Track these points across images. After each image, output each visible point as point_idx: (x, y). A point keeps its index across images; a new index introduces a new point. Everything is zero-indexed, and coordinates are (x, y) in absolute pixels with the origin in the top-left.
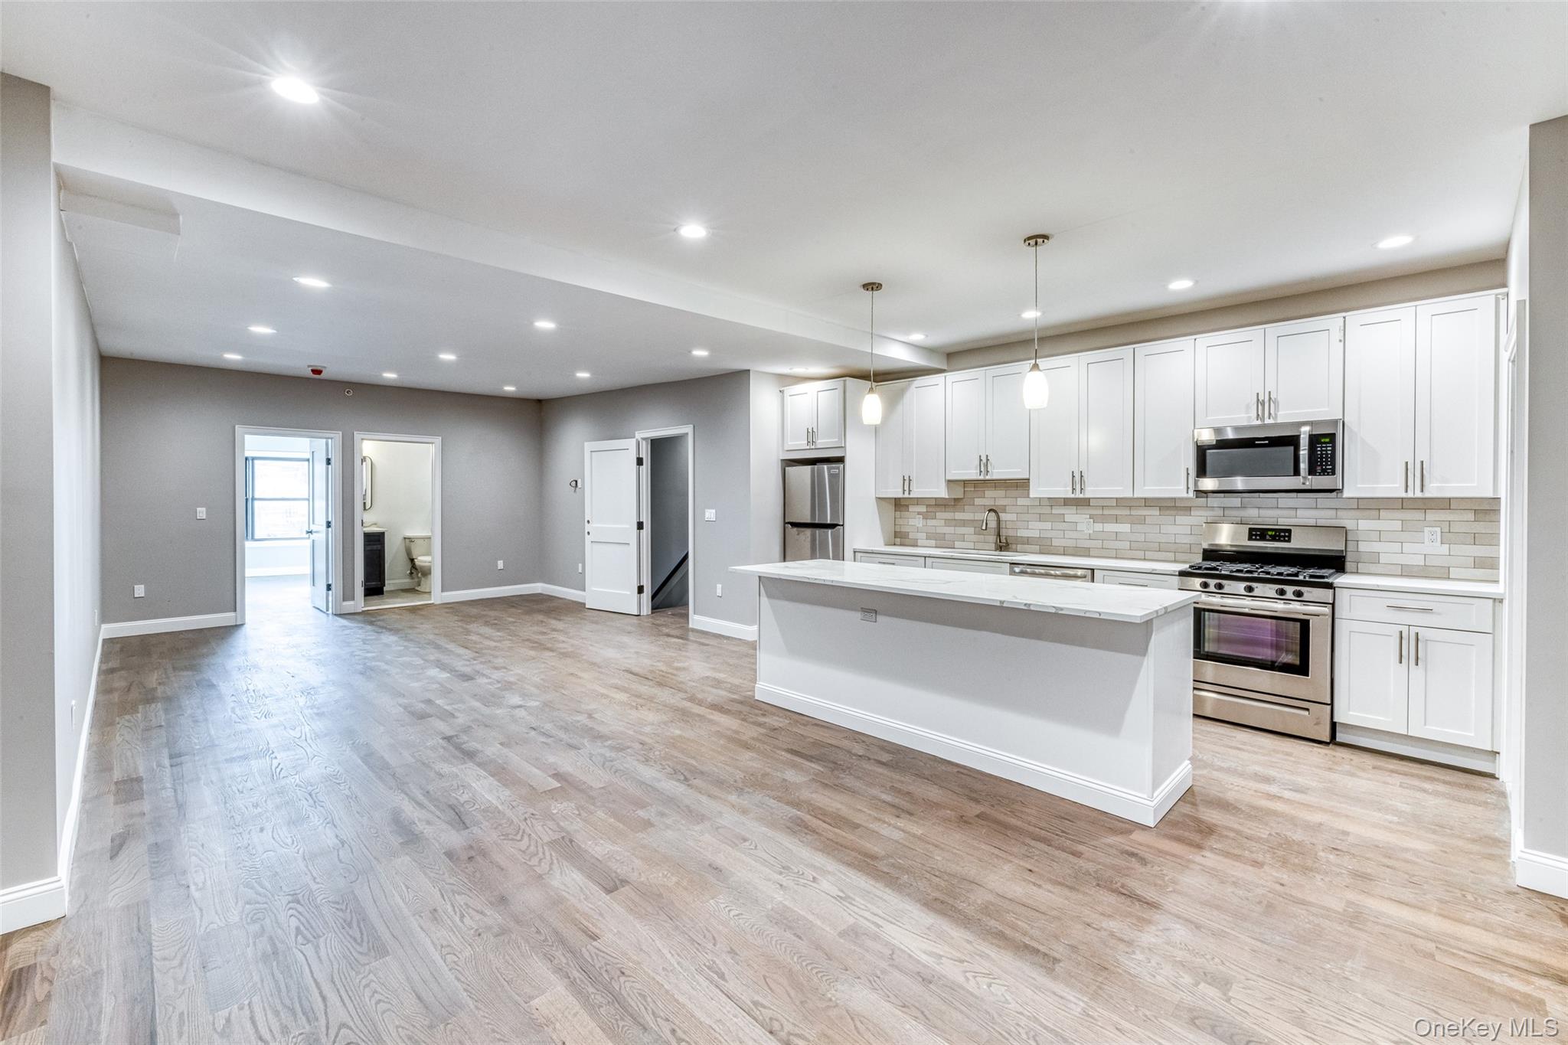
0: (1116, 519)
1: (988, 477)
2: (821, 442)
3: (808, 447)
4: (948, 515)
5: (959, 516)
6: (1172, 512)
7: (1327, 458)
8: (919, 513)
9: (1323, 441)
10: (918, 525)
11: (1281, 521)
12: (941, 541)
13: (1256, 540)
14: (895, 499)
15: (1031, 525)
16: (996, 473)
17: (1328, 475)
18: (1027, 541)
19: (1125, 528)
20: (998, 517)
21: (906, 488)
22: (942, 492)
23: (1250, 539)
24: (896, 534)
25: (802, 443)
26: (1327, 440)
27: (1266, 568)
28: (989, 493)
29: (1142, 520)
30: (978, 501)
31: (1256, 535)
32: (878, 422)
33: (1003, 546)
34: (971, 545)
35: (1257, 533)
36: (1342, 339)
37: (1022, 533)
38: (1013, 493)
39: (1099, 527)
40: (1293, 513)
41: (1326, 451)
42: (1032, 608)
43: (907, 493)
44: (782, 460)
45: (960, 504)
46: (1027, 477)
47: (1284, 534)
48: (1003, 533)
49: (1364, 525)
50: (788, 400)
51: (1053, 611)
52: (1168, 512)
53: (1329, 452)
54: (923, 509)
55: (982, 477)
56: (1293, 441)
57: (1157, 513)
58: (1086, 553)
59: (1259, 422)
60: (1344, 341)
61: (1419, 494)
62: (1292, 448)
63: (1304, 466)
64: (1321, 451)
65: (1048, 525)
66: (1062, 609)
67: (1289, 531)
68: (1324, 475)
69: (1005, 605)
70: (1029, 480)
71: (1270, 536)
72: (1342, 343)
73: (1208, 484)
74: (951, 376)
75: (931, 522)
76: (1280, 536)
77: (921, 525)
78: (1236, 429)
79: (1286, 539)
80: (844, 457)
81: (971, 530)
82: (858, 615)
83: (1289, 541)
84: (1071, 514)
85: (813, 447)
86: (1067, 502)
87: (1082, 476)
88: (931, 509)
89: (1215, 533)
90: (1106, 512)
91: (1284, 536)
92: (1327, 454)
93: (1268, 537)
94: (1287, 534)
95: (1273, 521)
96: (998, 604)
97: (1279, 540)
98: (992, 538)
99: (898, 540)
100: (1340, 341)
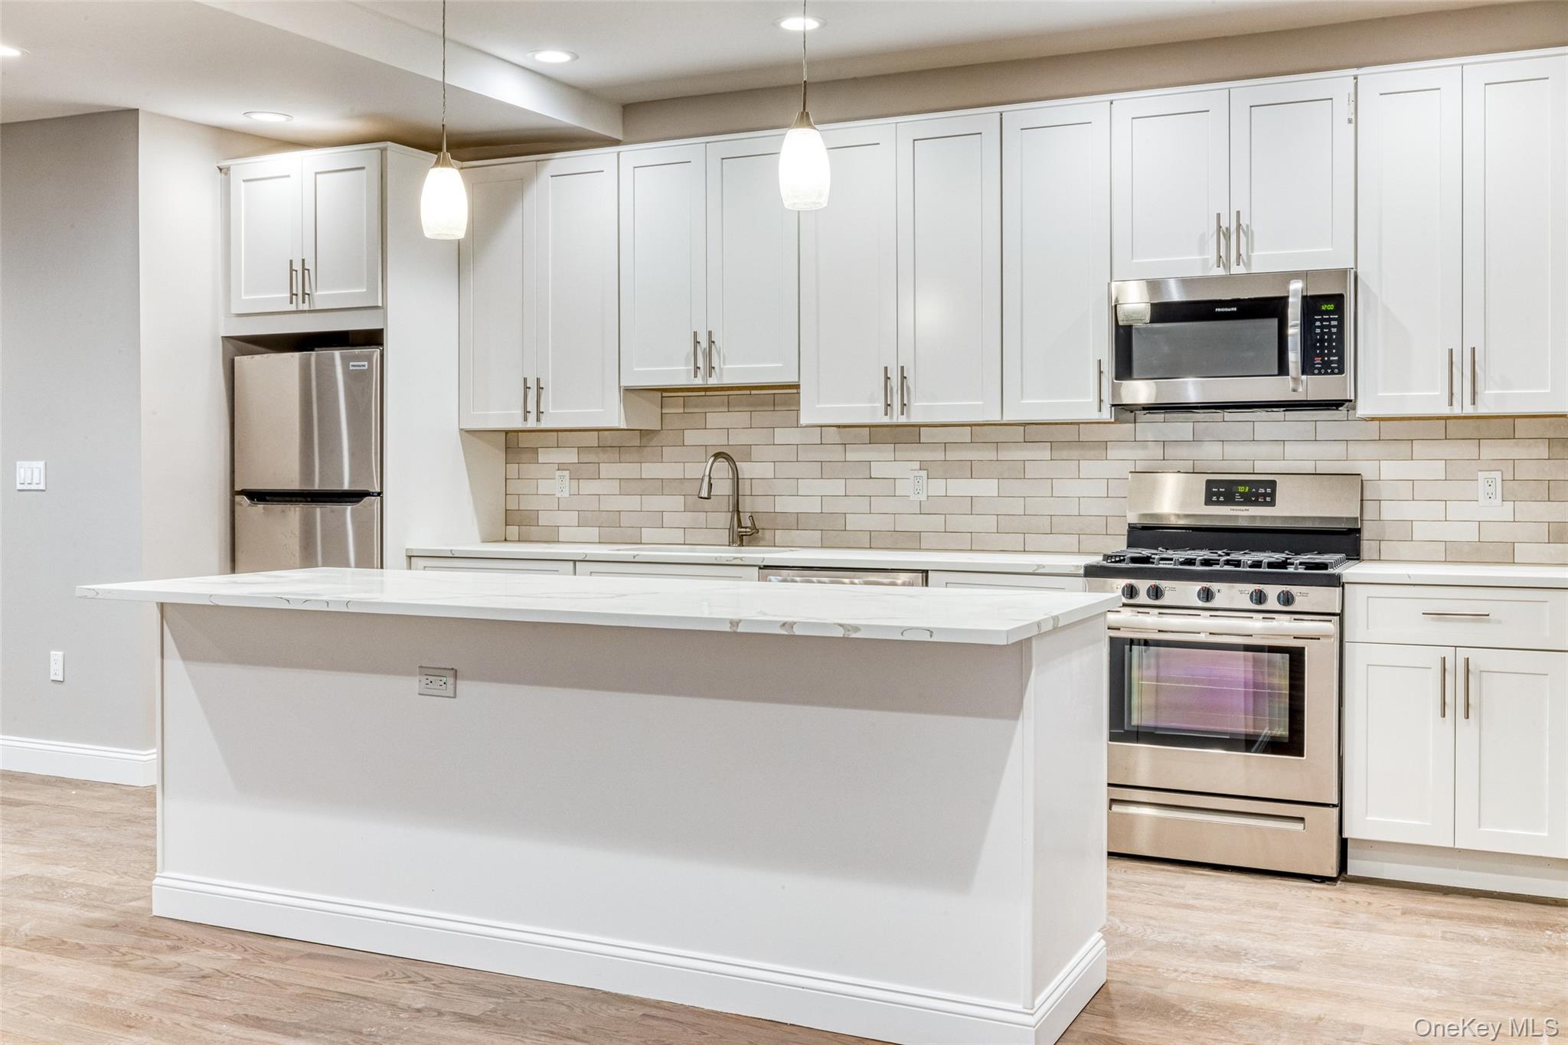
0: (971, 471)
1: (713, 381)
2: (325, 294)
3: (293, 308)
4: (627, 470)
5: (652, 470)
6: (1075, 454)
7: (1330, 340)
8: (561, 467)
9: (1324, 308)
10: (558, 495)
11: (1260, 467)
12: (611, 527)
13: (1218, 503)
14: (507, 432)
15: (805, 487)
16: (732, 371)
17: (1333, 373)
18: (798, 522)
19: (985, 487)
20: (735, 471)
21: (532, 406)
22: (612, 415)
23: (1209, 501)
24: (510, 517)
25: (278, 297)
26: (1331, 307)
27: (1234, 556)
28: (716, 419)
29: (1019, 472)
30: (692, 437)
31: (1218, 494)
32: (461, 234)
33: (745, 533)
34: (678, 535)
35: (1221, 491)
36: (1353, 117)
37: (787, 505)
38: (763, 417)
39: (937, 487)
40: (1277, 449)
41: (1330, 327)
42: (797, 631)
43: (532, 417)
44: (225, 338)
45: (653, 443)
46: (792, 378)
47: (1262, 492)
48: (746, 505)
49: (1391, 470)
50: (240, 191)
51: (839, 633)
52: (1065, 454)
53: (1334, 330)
54: (571, 456)
55: (699, 382)
56: (1272, 308)
57: (1047, 455)
58: (913, 540)
59: (1220, 272)
60: (1354, 121)
61: (1469, 410)
62: (1275, 322)
63: (1294, 357)
64: (1322, 327)
65: (836, 487)
66: (856, 629)
67: (1273, 484)
68: (1326, 373)
69: (740, 629)
70: (797, 387)
71: (1242, 494)
72: (1352, 126)
73: (1140, 391)
74: (633, 154)
75: (589, 487)
76: (1258, 495)
77: (566, 494)
78: (1186, 283)
79: (1268, 499)
80: (381, 331)
81: (678, 502)
82: (414, 684)
83: (1272, 503)
84: (884, 461)
85: (306, 307)
86: (878, 434)
87: (904, 378)
88: (586, 458)
89: (1152, 491)
90: (952, 455)
91: (1265, 495)
92: (1330, 334)
93: (1238, 498)
94: (1269, 490)
95: (1246, 467)
96: (727, 628)
97: (1256, 503)
98: (724, 519)
99: (513, 531)
100: (1350, 121)
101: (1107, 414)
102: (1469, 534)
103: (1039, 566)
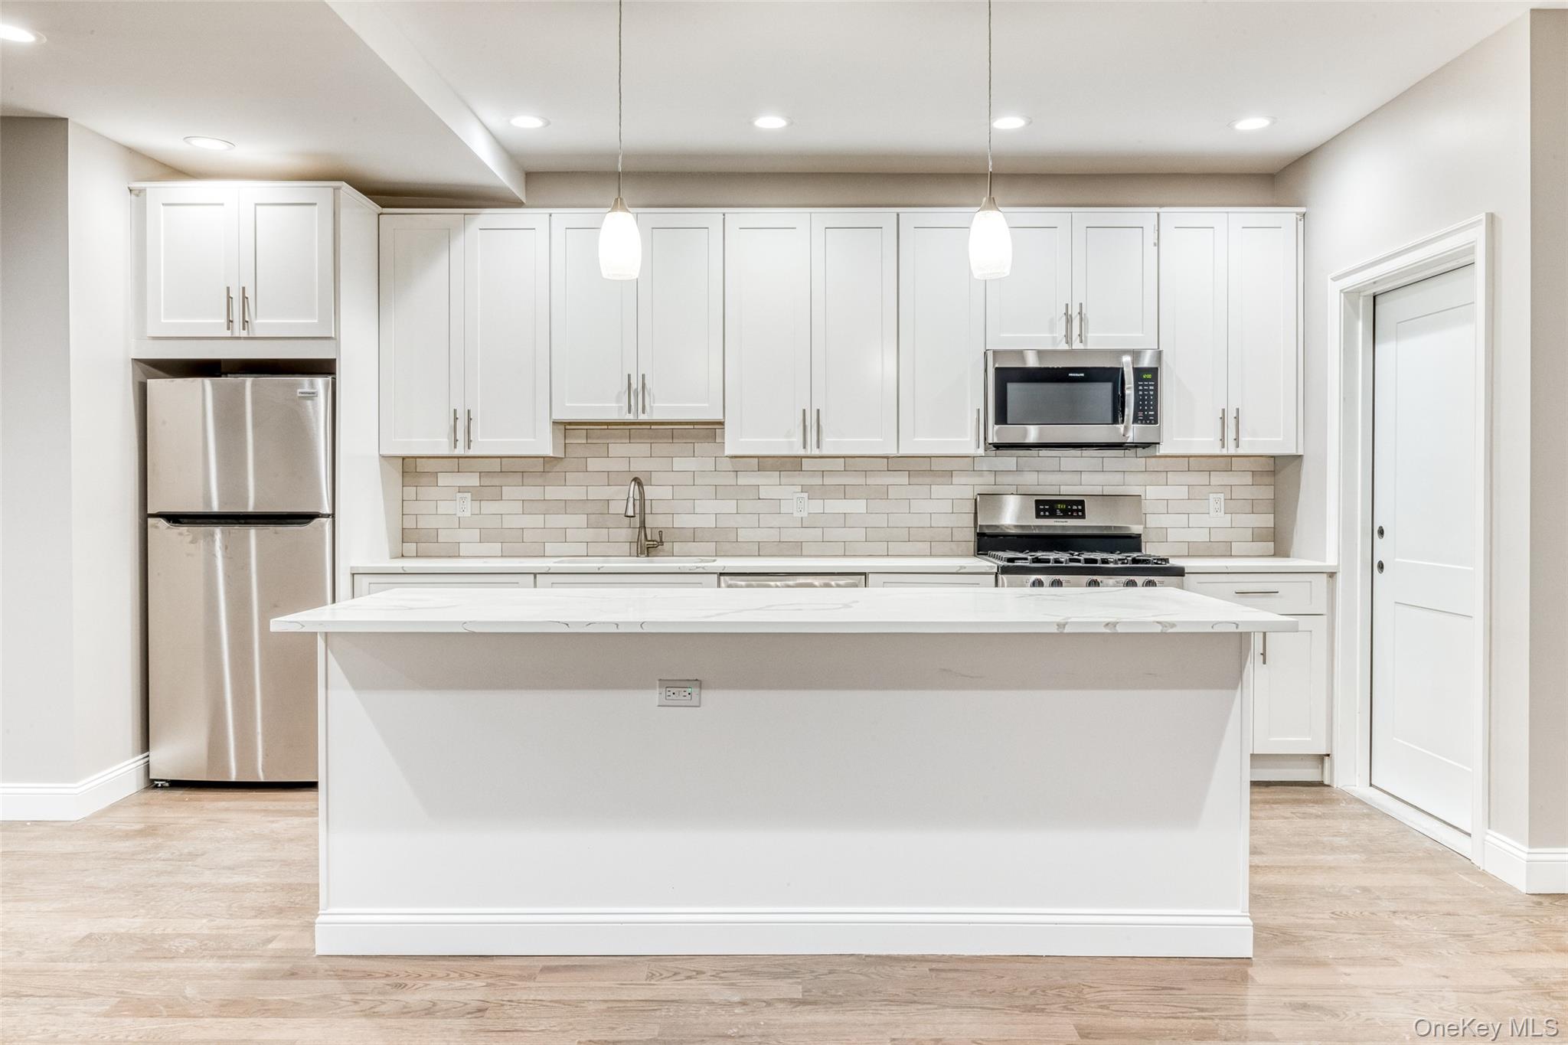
0: (844, 493)
1: (642, 417)
2: (262, 324)
3: (228, 334)
4: (532, 492)
5: (553, 492)
6: (928, 480)
7: (1149, 400)
8: (462, 489)
9: (1144, 377)
10: (460, 514)
11: (1065, 490)
12: (513, 542)
13: (1045, 517)
14: (404, 458)
15: (701, 506)
16: (660, 410)
17: (1150, 423)
18: (694, 535)
19: (858, 506)
20: (642, 494)
21: (461, 435)
23: (1038, 516)
24: (405, 535)
26: (1149, 376)
27: (1040, 554)
28: (619, 448)
29: (884, 493)
30: (594, 464)
31: (1045, 510)
33: (649, 545)
34: (582, 549)
35: (1047, 507)
36: (1157, 242)
37: (684, 521)
39: (816, 506)
40: (1075, 478)
41: (1148, 390)
43: (461, 444)
44: (135, 360)
45: (557, 469)
46: (719, 417)
47: (1074, 508)
48: (650, 522)
50: (159, 217)
52: (920, 480)
53: (1152, 393)
54: (473, 480)
55: (630, 417)
56: (1112, 376)
57: (905, 480)
58: (796, 549)
59: (1066, 347)
60: (1158, 244)
61: (1234, 451)
62: (1109, 386)
63: (1130, 410)
64: (1143, 390)
65: (730, 506)
67: (1082, 503)
68: (1146, 423)
69: (1067, 630)
70: (722, 423)
71: (1061, 510)
72: (1156, 247)
73: (1011, 433)
75: (490, 507)
76: (1072, 511)
77: (468, 514)
78: (1040, 353)
79: (1080, 514)
80: (334, 360)
81: (582, 520)
82: (654, 696)
83: (1083, 517)
84: (769, 485)
85: (244, 334)
86: (788, 465)
87: (819, 419)
88: (486, 481)
89: (998, 509)
90: (828, 481)
91: (1077, 511)
92: (1149, 395)
93: (1059, 513)
94: (1080, 507)
95: (1054, 490)
96: (1054, 630)
97: (1072, 517)
98: (625, 534)
99: (411, 548)
100: (1155, 245)
101: (981, 451)
102: (1202, 536)
103: (961, 567)
